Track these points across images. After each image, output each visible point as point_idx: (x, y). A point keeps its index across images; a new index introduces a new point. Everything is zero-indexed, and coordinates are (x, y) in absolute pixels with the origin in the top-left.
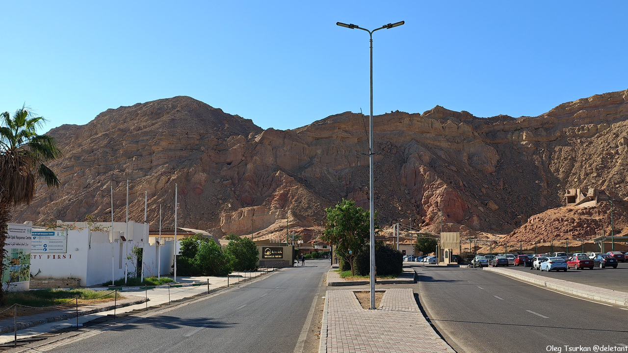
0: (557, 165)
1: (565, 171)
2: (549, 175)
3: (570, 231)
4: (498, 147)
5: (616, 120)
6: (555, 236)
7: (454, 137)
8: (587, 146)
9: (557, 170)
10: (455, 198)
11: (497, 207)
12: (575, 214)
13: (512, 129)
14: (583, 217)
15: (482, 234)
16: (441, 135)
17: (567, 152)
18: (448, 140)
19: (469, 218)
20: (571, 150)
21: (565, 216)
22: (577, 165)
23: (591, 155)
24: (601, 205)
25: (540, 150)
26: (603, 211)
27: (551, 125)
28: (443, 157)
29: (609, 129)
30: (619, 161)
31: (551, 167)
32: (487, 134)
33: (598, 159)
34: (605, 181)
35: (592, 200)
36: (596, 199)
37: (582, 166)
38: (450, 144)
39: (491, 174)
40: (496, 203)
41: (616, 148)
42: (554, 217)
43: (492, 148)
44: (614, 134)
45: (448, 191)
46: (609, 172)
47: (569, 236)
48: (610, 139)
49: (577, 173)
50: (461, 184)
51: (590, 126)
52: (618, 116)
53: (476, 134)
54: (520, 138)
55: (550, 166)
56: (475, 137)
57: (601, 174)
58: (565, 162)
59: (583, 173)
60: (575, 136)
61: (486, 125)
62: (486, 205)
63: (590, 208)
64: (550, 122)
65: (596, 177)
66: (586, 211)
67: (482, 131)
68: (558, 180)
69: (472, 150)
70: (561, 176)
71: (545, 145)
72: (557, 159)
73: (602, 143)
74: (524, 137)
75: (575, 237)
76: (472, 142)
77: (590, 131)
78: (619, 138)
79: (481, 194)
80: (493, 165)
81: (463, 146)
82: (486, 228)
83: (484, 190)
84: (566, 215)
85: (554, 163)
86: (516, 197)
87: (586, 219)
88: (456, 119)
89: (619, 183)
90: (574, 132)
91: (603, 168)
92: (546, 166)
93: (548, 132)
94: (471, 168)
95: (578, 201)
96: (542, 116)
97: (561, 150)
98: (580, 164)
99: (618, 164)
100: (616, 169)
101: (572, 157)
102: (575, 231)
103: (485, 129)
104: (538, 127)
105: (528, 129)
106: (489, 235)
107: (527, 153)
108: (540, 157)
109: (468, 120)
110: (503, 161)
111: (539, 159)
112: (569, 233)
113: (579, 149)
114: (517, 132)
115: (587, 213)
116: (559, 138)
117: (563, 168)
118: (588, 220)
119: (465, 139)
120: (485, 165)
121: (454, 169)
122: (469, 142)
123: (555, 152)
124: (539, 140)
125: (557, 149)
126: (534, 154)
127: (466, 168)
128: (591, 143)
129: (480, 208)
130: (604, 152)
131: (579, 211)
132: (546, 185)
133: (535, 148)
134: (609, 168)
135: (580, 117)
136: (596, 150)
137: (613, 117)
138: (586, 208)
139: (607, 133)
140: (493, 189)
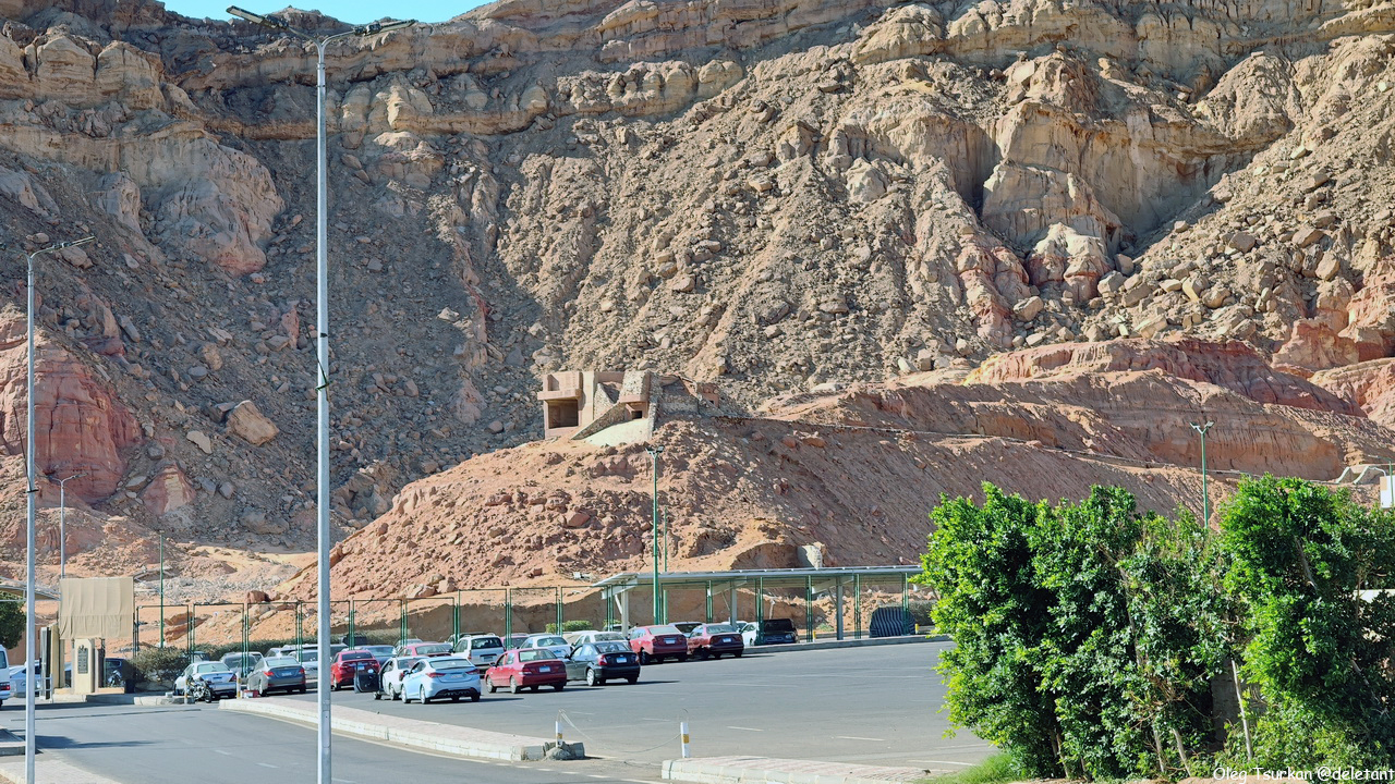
0: (531, 239)
1: (564, 264)
2: (496, 283)
3: (551, 540)
4: (277, 156)
5: (769, 47)
6: (495, 565)
7: (78, 108)
8: (653, 155)
9: (531, 263)
10: (84, 395)
11: (270, 430)
12: (571, 473)
13: (341, 77)
14: (602, 485)
15: (205, 554)
16: (17, 97)
17: (571, 180)
18: (48, 123)
19: (147, 483)
20: (591, 174)
21: (534, 484)
22: (612, 239)
23: (668, 196)
24: (666, 438)
25: (459, 172)
26: (674, 462)
27: (509, 63)
28: (27, 200)
29: (742, 84)
30: (781, 224)
31: (505, 246)
32: (228, 94)
33: (698, 212)
34: (723, 308)
35: (638, 415)
36: (652, 410)
37: (630, 246)
38: (57, 138)
39: (245, 277)
40: (265, 411)
41: (768, 167)
42: (492, 487)
43: (253, 161)
44: (764, 106)
45: (49, 363)
46: (737, 273)
47: (547, 560)
48: (748, 126)
49: (610, 273)
50: (110, 326)
51: (669, 69)
52: (779, 29)
53: (179, 95)
54: (375, 116)
55: (500, 243)
56: (173, 109)
57: (710, 280)
58: (565, 227)
59: (634, 275)
60: (605, 112)
61: (226, 56)
62: (225, 419)
63: (629, 451)
64: (504, 48)
65: (688, 291)
66: (612, 463)
67: (208, 82)
68: (532, 308)
69: (162, 168)
70: (544, 288)
71: (479, 149)
72: (532, 212)
73: (712, 146)
74: (393, 113)
75: (565, 565)
76: (163, 134)
77: (668, 92)
78: (781, 126)
79: (201, 371)
80: (256, 237)
81: (121, 148)
82: (224, 526)
83: (213, 355)
84: (539, 478)
85: (517, 231)
86: (354, 381)
87: (608, 493)
88: (85, 23)
89: (775, 318)
90: (601, 96)
91: (715, 254)
92: (482, 244)
93: (496, 91)
94: (155, 254)
95: (586, 418)
96: (469, 20)
97: (546, 173)
98: (622, 235)
99: (774, 237)
100: (766, 258)
101: (593, 206)
102: (567, 539)
103: (220, 70)
104: (450, 68)
105: (411, 75)
106: (236, 558)
107: (403, 183)
108: (459, 202)
109: (144, 27)
110: (297, 219)
111: (457, 212)
112: (546, 551)
113: (623, 168)
114: (363, 89)
115: (615, 470)
116: (540, 120)
117: (555, 250)
118: (616, 498)
119: (126, 120)
120: (219, 238)
121: (78, 255)
122: (147, 130)
123: (523, 181)
124: (457, 127)
125: (531, 166)
126: (434, 187)
127: (134, 252)
128: (669, 144)
129: (197, 436)
130: (723, 186)
131: (585, 462)
132: (481, 326)
133: (438, 165)
134: (741, 254)
135: (625, 30)
136: (691, 175)
137: (758, 33)
138: (613, 451)
139: (734, 101)
140: (252, 347)
